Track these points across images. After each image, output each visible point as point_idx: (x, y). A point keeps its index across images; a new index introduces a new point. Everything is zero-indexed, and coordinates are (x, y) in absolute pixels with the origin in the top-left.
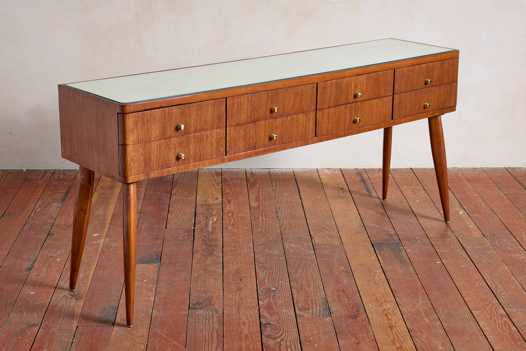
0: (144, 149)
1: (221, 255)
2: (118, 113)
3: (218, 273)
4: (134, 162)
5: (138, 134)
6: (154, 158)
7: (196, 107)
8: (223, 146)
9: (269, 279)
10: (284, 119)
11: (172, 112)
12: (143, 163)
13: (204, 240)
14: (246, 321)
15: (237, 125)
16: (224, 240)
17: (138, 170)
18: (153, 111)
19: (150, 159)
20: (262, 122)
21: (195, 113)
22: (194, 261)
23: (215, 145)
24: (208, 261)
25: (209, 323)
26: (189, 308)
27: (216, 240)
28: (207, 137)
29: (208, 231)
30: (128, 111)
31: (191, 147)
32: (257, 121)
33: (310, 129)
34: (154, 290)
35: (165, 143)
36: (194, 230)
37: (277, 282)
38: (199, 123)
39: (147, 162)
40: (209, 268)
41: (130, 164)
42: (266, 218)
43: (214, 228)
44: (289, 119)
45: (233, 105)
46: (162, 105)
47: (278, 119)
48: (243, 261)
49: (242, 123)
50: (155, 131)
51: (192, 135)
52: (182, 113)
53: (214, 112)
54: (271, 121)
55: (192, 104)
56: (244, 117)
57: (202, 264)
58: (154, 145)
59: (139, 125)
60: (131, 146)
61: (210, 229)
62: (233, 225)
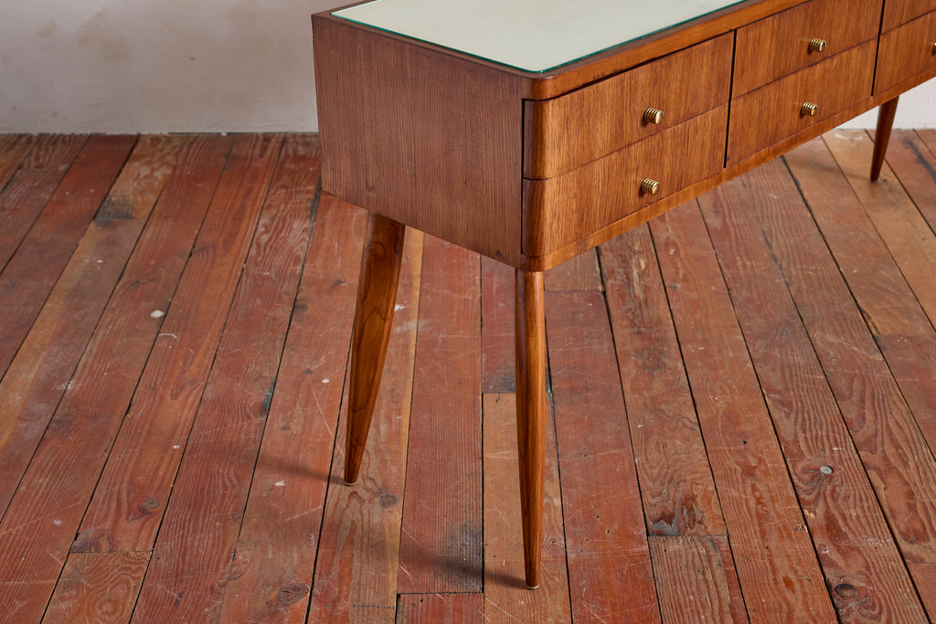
0: (579, 182)
1: (680, 365)
2: (523, 100)
3: (687, 423)
4: (559, 219)
5: (569, 147)
6: (597, 200)
7: (680, 62)
8: (721, 145)
9: (806, 439)
10: (827, 65)
11: (636, 83)
12: (575, 218)
13: (633, 324)
14: (792, 577)
15: (748, 93)
16: (677, 323)
17: (566, 238)
18: (600, 84)
19: (589, 204)
20: (791, 78)
21: (679, 77)
22: (627, 386)
23: (708, 146)
24: (658, 386)
25: (706, 581)
26: (648, 535)
27: (659, 322)
28: (696, 131)
29: (635, 296)
30: (549, 93)
31: (666, 161)
32: (784, 77)
33: (866, 79)
34: (556, 473)
35: (619, 161)
36: (604, 293)
37: (827, 449)
38: (683, 100)
39: (582, 215)
40: (663, 407)
41: (551, 225)
42: (750, 260)
43: (646, 289)
44: (835, 62)
45: (746, 48)
46: (618, 68)
47: (818, 66)
48: (734, 387)
49: (759, 85)
50: (603, 132)
51: (669, 131)
52: (655, 81)
53: (712, 68)
54: (806, 71)
55: (673, 57)
56: (763, 72)
57: (645, 393)
58: (598, 167)
59: (573, 126)
60: (554, 181)
61: (638, 291)
62: (685, 279)
